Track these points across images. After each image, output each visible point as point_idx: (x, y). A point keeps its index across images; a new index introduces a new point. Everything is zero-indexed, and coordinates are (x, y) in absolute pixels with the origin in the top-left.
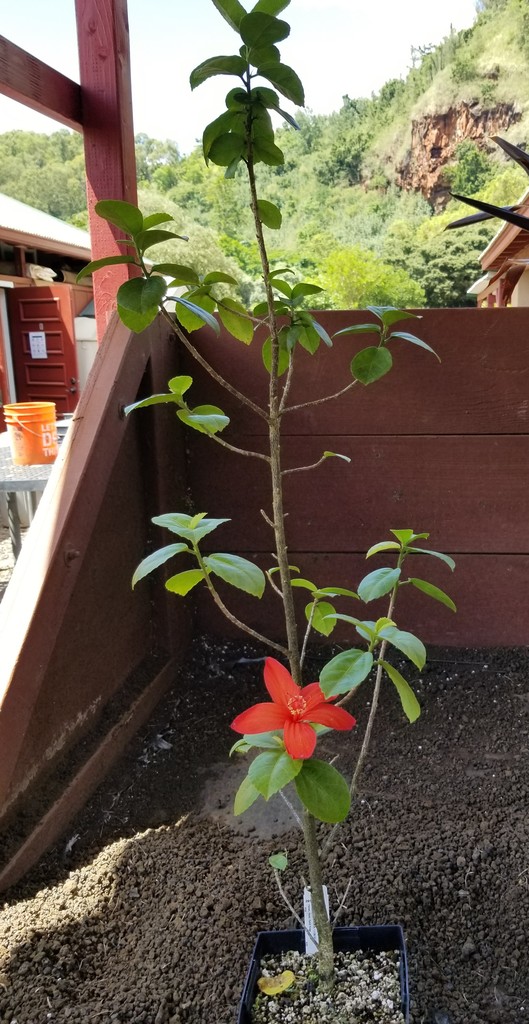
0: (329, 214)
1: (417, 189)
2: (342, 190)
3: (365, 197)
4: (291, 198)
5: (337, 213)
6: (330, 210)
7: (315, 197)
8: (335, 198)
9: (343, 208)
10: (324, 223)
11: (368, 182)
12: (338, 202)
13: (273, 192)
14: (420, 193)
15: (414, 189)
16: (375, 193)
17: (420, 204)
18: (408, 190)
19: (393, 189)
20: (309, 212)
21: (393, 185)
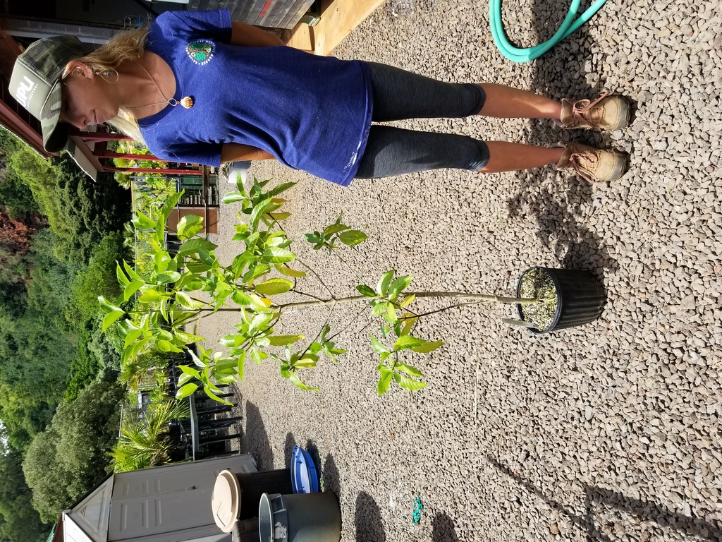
1: (29, 238)
2: (30, 299)
3: (35, 279)
4: (36, 338)
7: (36, 319)
8: (36, 303)
9: (44, 297)
11: (23, 277)
12: (39, 301)
13: (31, 352)
14: (32, 236)
15: (29, 241)
16: (32, 272)
17: (42, 236)
18: (30, 246)
19: (29, 258)
21: (25, 257)
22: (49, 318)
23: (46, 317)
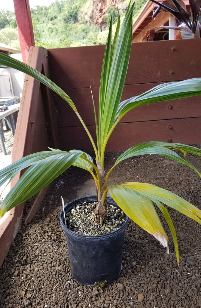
0: (69, 33)
1: (96, 23)
2: (72, 25)
3: (80, 27)
4: (56, 28)
5: (71, 32)
6: (69, 31)
7: (64, 27)
8: (70, 27)
9: (73, 30)
10: (68, 36)
11: (80, 22)
12: (71, 29)
13: (50, 26)
14: (97, 24)
15: (95, 23)
16: (82, 25)
17: (97, 28)
18: (93, 24)
19: (88, 24)
20: (62, 32)
21: (88, 22)
22: (65, 33)
23: (65, 32)
